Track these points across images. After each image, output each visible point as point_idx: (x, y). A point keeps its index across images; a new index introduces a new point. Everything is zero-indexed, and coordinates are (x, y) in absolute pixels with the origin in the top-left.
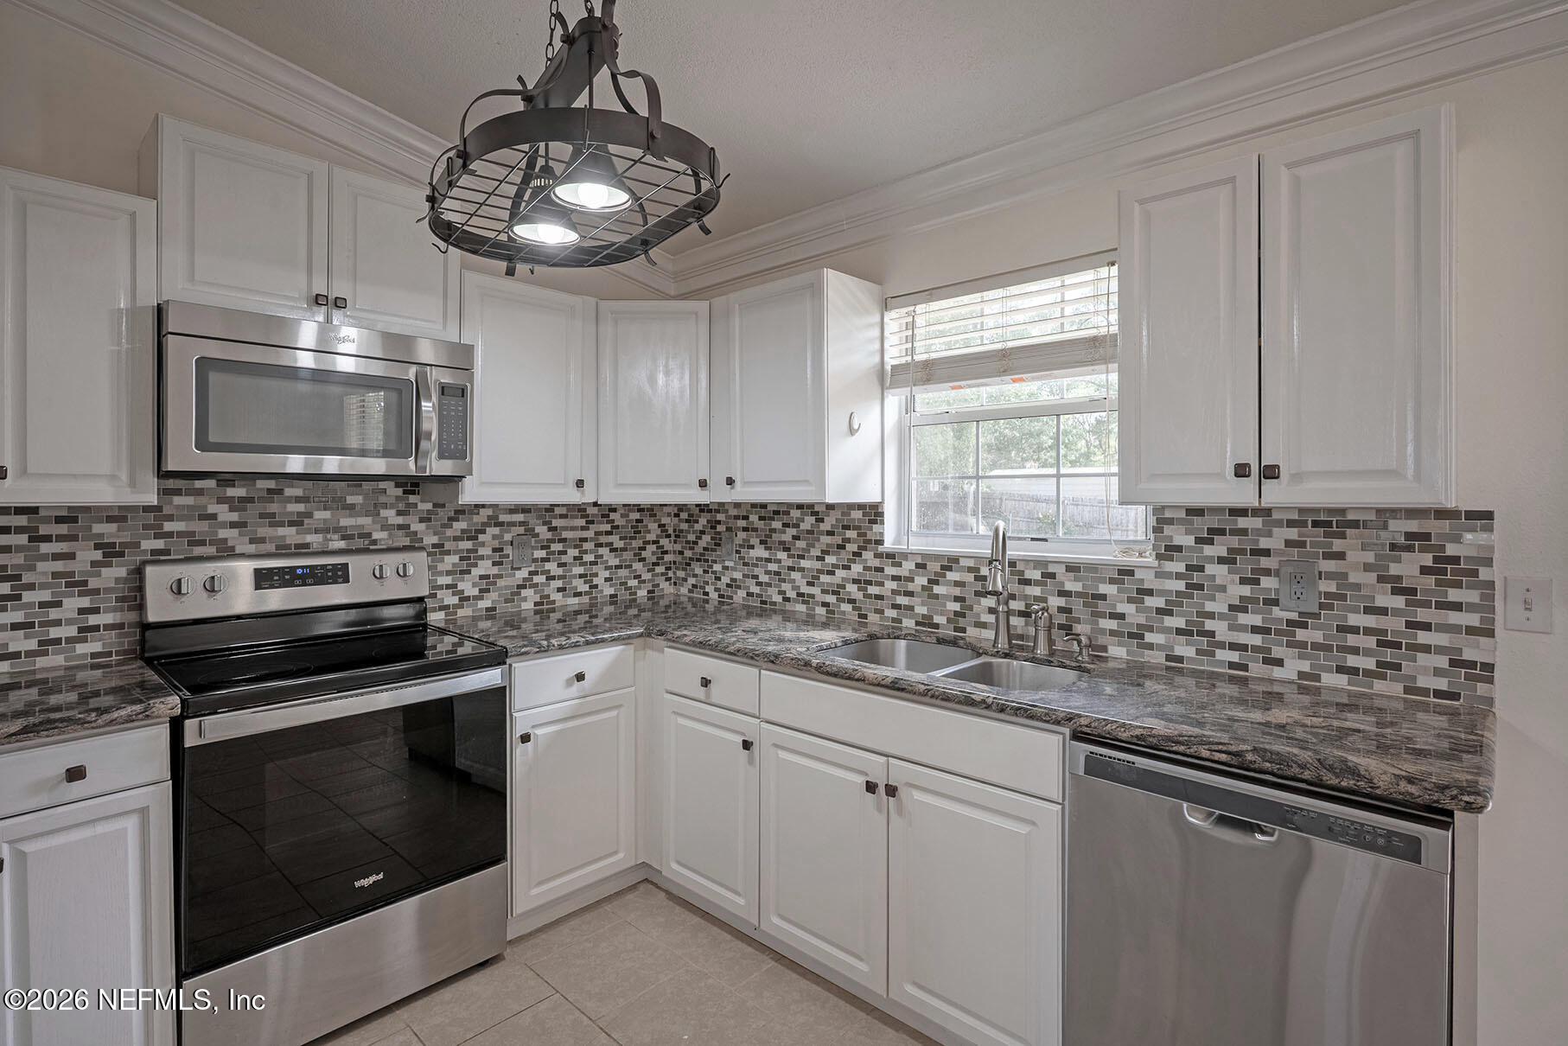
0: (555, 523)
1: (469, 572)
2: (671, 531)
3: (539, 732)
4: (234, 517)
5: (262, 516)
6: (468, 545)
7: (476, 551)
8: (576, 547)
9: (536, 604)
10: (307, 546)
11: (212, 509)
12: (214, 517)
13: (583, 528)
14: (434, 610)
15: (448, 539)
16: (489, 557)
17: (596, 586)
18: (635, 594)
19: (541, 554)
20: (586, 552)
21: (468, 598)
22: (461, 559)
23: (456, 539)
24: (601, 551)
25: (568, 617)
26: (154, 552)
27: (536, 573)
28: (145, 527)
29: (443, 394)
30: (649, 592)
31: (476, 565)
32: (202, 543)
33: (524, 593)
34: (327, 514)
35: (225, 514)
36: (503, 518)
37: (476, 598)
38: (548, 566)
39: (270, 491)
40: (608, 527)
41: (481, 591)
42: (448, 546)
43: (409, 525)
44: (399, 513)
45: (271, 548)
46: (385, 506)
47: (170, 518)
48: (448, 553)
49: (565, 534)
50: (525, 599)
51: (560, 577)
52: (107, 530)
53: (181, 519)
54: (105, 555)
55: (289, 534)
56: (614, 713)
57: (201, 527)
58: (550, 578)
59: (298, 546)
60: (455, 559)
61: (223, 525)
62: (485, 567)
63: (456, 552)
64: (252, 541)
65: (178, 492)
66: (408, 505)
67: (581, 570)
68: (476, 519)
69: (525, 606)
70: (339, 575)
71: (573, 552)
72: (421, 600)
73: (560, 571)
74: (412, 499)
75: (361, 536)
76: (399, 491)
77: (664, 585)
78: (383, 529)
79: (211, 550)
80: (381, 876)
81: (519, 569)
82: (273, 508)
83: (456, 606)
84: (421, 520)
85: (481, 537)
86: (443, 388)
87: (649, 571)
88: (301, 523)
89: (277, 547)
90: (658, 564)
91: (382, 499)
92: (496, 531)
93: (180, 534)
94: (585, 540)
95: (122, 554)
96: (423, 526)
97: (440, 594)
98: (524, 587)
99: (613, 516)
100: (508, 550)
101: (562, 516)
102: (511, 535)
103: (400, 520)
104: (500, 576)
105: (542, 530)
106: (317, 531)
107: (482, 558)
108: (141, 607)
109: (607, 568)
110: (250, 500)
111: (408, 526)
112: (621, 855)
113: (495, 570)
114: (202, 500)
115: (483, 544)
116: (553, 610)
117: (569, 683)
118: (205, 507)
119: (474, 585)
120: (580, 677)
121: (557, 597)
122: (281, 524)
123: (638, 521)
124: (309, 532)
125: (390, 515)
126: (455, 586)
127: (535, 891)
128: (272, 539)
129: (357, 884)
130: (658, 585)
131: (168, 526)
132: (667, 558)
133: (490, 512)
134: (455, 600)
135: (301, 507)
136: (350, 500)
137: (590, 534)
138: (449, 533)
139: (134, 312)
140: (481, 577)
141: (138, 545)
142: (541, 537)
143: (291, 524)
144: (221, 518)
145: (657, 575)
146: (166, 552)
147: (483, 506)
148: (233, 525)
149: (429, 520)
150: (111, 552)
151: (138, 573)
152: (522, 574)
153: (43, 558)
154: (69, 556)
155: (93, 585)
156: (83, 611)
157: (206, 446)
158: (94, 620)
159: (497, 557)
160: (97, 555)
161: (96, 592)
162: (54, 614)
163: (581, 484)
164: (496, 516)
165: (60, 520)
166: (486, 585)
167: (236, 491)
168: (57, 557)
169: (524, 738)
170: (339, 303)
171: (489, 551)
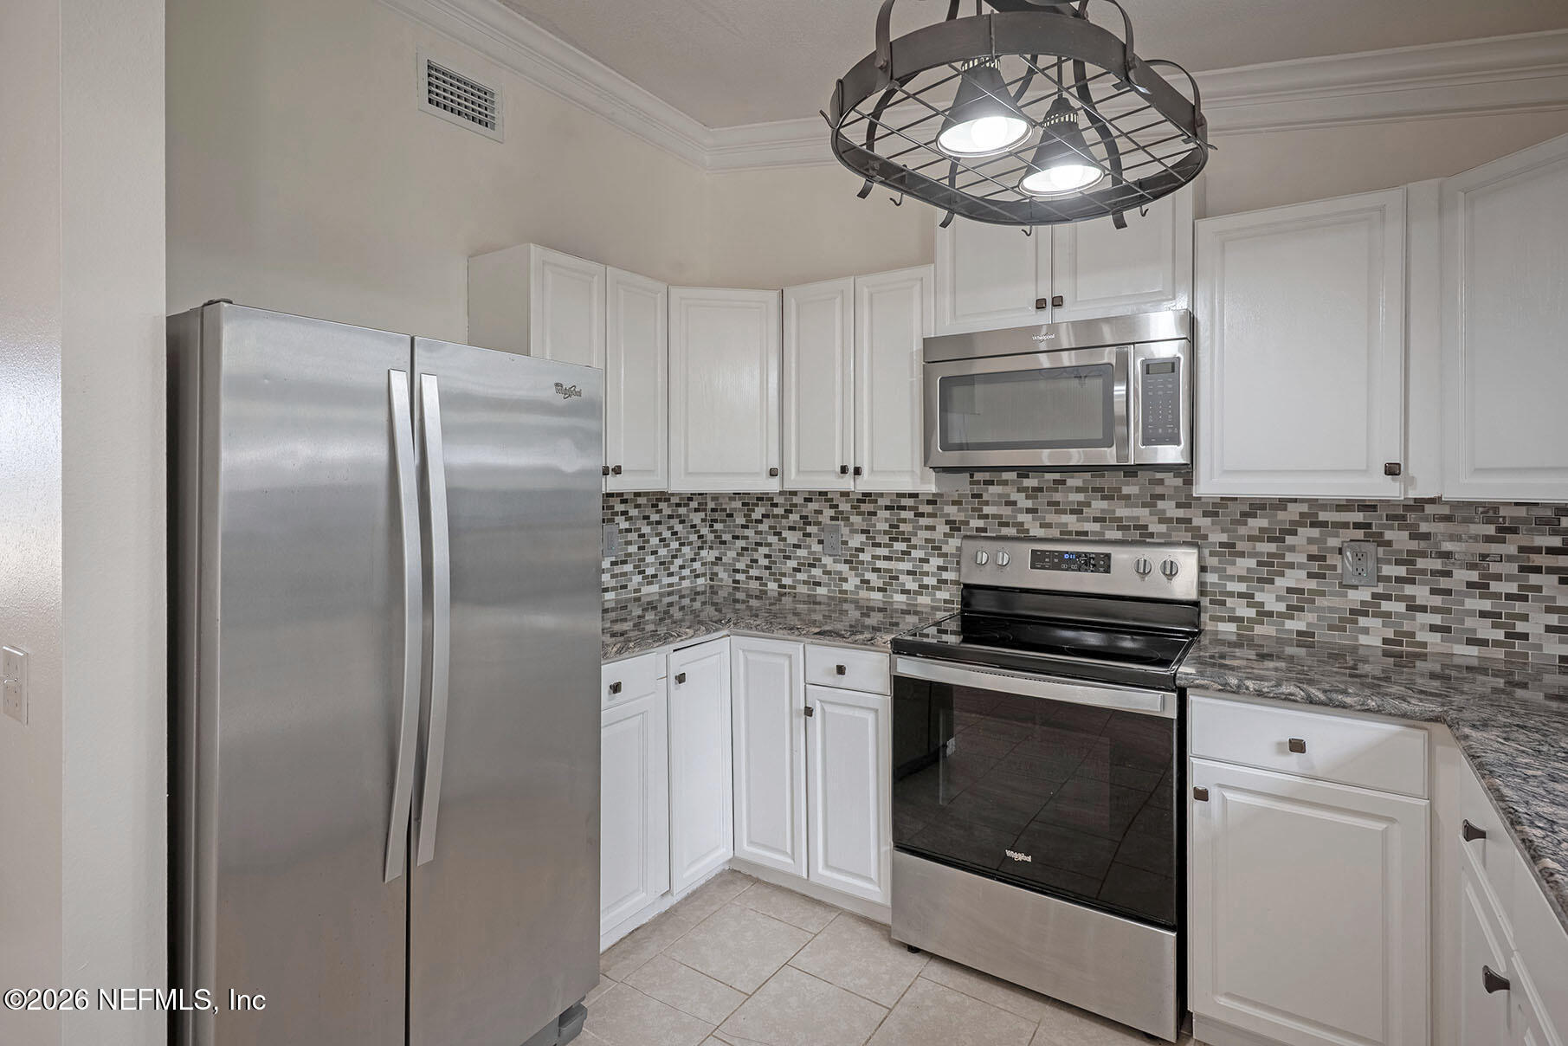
0: (1424, 528)
1: (1272, 582)
3: (1230, 795)
4: (1029, 504)
5: (1050, 504)
6: (1272, 547)
7: (1283, 556)
8: (1473, 567)
9: (1386, 641)
10: (1086, 534)
11: (1014, 496)
12: (1014, 503)
14: (1222, 619)
15: (1241, 538)
16: (1301, 566)
17: (1524, 637)
19: (1401, 571)
20: (1497, 578)
21: (1270, 614)
22: (1260, 564)
23: (1251, 538)
24: (1536, 579)
25: (1448, 677)
26: (978, 530)
27: (1387, 597)
28: (973, 510)
29: (1148, 373)
31: (1282, 574)
32: (1007, 525)
33: (1364, 621)
34: (1104, 504)
35: (1024, 503)
36: (1323, 516)
37: (1280, 615)
38: (1410, 590)
39: (1055, 481)
41: (1289, 607)
42: (1240, 546)
43: (1191, 519)
44: (1179, 506)
45: (1055, 533)
46: (1162, 497)
47: (987, 503)
48: (1242, 554)
49: (1447, 546)
50: (1366, 631)
51: (1435, 610)
52: (951, 510)
53: (995, 504)
54: (951, 529)
55: (1070, 521)
56: (1378, 826)
57: (1006, 511)
58: (1414, 608)
59: (1078, 533)
60: (1252, 563)
61: (1021, 511)
62: (1294, 579)
63: (1252, 555)
64: (1042, 526)
65: (990, 483)
67: (1486, 606)
68: (1281, 515)
69: (1365, 640)
70: (1101, 564)
71: (1462, 576)
72: (1194, 604)
73: (1437, 601)
75: (1136, 527)
78: (1161, 521)
79: (1011, 531)
80: (1029, 859)
81: (1355, 587)
82: (1057, 497)
83: (1251, 620)
84: (1206, 514)
85: (1289, 540)
86: (1148, 365)
88: (1081, 512)
89: (1062, 533)
91: (1159, 490)
92: (1315, 532)
93: (994, 516)
94: (1496, 558)
95: (959, 529)
96: (1208, 520)
97: (1230, 602)
98: (1364, 614)
100: (1335, 560)
102: (1340, 540)
103: (1181, 513)
104: (1322, 594)
105: (1399, 538)
106: (1096, 520)
107: (1291, 566)
108: (962, 572)
110: (1040, 489)
111: (1189, 521)
113: (1312, 584)
114: (1007, 489)
115: (1292, 549)
116: (1422, 657)
118: (1009, 495)
119: (1279, 598)
120: (1297, 746)
121: (1431, 638)
122: (1064, 512)
124: (1087, 520)
125: (1169, 508)
126: (1252, 596)
127: (1220, 1001)
128: (1059, 525)
129: (1009, 853)
131: (987, 510)
133: (1305, 508)
134: (1252, 613)
135: (1081, 497)
136: (1126, 490)
137: (1508, 549)
138: (1242, 531)
140: (1289, 590)
141: (967, 523)
142: (1395, 546)
143: (1073, 512)
144: (1019, 505)
146: (984, 530)
147: (1295, 501)
148: (1029, 511)
149: (1216, 514)
150: (954, 527)
152: (1364, 594)
153: (921, 528)
154: (932, 528)
155: (945, 549)
156: (939, 568)
157: (946, 447)
158: (945, 575)
159: (1315, 567)
160: (947, 529)
161: (945, 555)
162: (926, 567)
163: (1392, 470)
164: (1313, 513)
165: (929, 502)
166: (1298, 601)
167: (1030, 482)
168: (928, 528)
169: (1202, 795)
170: (1058, 302)
171: (1303, 559)
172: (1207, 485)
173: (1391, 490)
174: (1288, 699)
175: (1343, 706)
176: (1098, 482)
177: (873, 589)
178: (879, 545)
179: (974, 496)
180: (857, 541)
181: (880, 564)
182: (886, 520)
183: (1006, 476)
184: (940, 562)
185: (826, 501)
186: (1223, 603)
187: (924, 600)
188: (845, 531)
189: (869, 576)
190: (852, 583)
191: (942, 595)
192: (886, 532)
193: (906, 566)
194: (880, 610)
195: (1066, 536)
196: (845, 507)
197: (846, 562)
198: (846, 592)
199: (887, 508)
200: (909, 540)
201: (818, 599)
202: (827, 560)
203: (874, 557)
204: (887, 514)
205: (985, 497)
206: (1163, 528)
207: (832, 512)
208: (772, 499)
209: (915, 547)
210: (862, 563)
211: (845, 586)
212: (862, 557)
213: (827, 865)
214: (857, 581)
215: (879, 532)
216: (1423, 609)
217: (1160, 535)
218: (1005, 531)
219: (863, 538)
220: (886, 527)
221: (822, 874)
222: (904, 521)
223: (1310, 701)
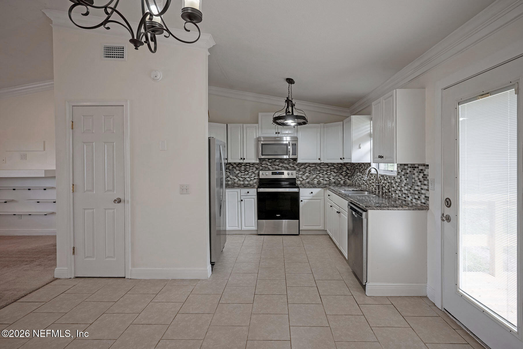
0: (321, 166)
1: (304, 175)
2: (349, 169)
3: (305, 201)
4: (270, 164)
6: (304, 170)
8: (326, 171)
9: (317, 182)
10: (279, 169)
11: (267, 163)
13: (327, 168)
14: (298, 181)
15: (301, 169)
16: (308, 172)
17: (331, 179)
18: (340, 182)
19: (319, 172)
20: (328, 172)
21: (304, 179)
22: (303, 172)
23: (302, 169)
24: (332, 172)
26: (261, 169)
27: (317, 176)
28: (260, 166)
30: (344, 182)
31: (306, 174)
32: (266, 168)
33: (315, 179)
34: (282, 164)
35: (269, 164)
36: (310, 165)
38: (320, 175)
39: (274, 161)
40: (333, 168)
41: (306, 178)
42: (301, 170)
44: (293, 164)
45: (274, 169)
47: (263, 164)
48: (301, 171)
49: (323, 169)
50: (315, 181)
51: (322, 177)
52: (256, 166)
55: (277, 167)
56: (320, 201)
57: (266, 166)
61: (269, 166)
62: (307, 174)
64: (272, 168)
65: (263, 161)
66: (294, 163)
67: (327, 176)
68: (306, 165)
69: (315, 182)
70: (283, 173)
72: (295, 178)
73: (322, 176)
74: (295, 162)
75: (287, 167)
76: (293, 161)
77: (348, 181)
78: (290, 167)
79: (267, 169)
80: (280, 215)
82: (275, 163)
83: (302, 181)
84: (296, 165)
85: (306, 169)
86: (292, 144)
87: (344, 177)
88: (278, 166)
89: (275, 169)
90: (346, 176)
91: (290, 162)
92: (309, 168)
93: (264, 167)
94: (328, 170)
95: (258, 169)
96: (296, 166)
98: (315, 178)
99: (334, 165)
100: (312, 171)
101: (323, 165)
102: (312, 168)
103: (293, 165)
104: (310, 176)
105: (318, 168)
106: (281, 167)
107: (307, 172)
108: (259, 176)
109: (333, 176)
110: (272, 162)
111: (294, 166)
113: (309, 175)
115: (307, 170)
116: (321, 183)
117: (310, 194)
119: (305, 177)
120: (312, 193)
121: (322, 181)
123: (340, 166)
124: (279, 167)
125: (291, 164)
126: (302, 177)
127: (304, 227)
129: (277, 215)
130: (346, 181)
131: (263, 166)
132: (348, 175)
133: (308, 164)
134: (302, 179)
135: (278, 163)
136: (285, 162)
137: (329, 169)
138: (301, 168)
139: (256, 138)
140: (307, 176)
141: (259, 168)
143: (277, 166)
145: (346, 178)
147: (307, 163)
148: (270, 166)
149: (297, 165)
150: (257, 169)
151: (259, 172)
152: (315, 176)
153: (251, 169)
154: (253, 169)
155: (255, 173)
156: (254, 176)
157: (262, 155)
158: (255, 177)
159: (309, 172)
160: (256, 169)
161: (255, 174)
162: (252, 176)
163: (319, 159)
164: (309, 165)
165: (252, 164)
166: (308, 177)
167: (270, 161)
168: (252, 169)
169: (302, 201)
170: (279, 133)
171: (308, 171)
172: (299, 161)
173: (319, 162)
174: (311, 187)
175: (316, 187)
176: (281, 161)
177: (241, 181)
178: (242, 173)
179: (260, 163)
180: (237, 172)
181: (242, 176)
182: (244, 168)
183: (266, 160)
184: (254, 175)
185: (231, 164)
186: (298, 178)
187: (251, 182)
188: (235, 170)
189: (240, 179)
190: (237, 180)
191: (254, 181)
192: (244, 170)
193: (248, 176)
194: (243, 185)
195: (276, 169)
196: (235, 166)
197: (235, 176)
198: (235, 182)
199: (244, 166)
200: (248, 171)
201: (229, 184)
202: (231, 176)
203: (241, 175)
204: (244, 167)
205: (263, 163)
206: (290, 168)
207: (232, 167)
209: (249, 173)
210: (239, 176)
211: (235, 181)
212: (239, 175)
213: (245, 226)
214: (238, 180)
215: (242, 170)
216: (321, 177)
217: (290, 169)
218: (266, 169)
219: (239, 171)
220: (244, 169)
221: (244, 228)
222: (247, 168)
223: (313, 187)
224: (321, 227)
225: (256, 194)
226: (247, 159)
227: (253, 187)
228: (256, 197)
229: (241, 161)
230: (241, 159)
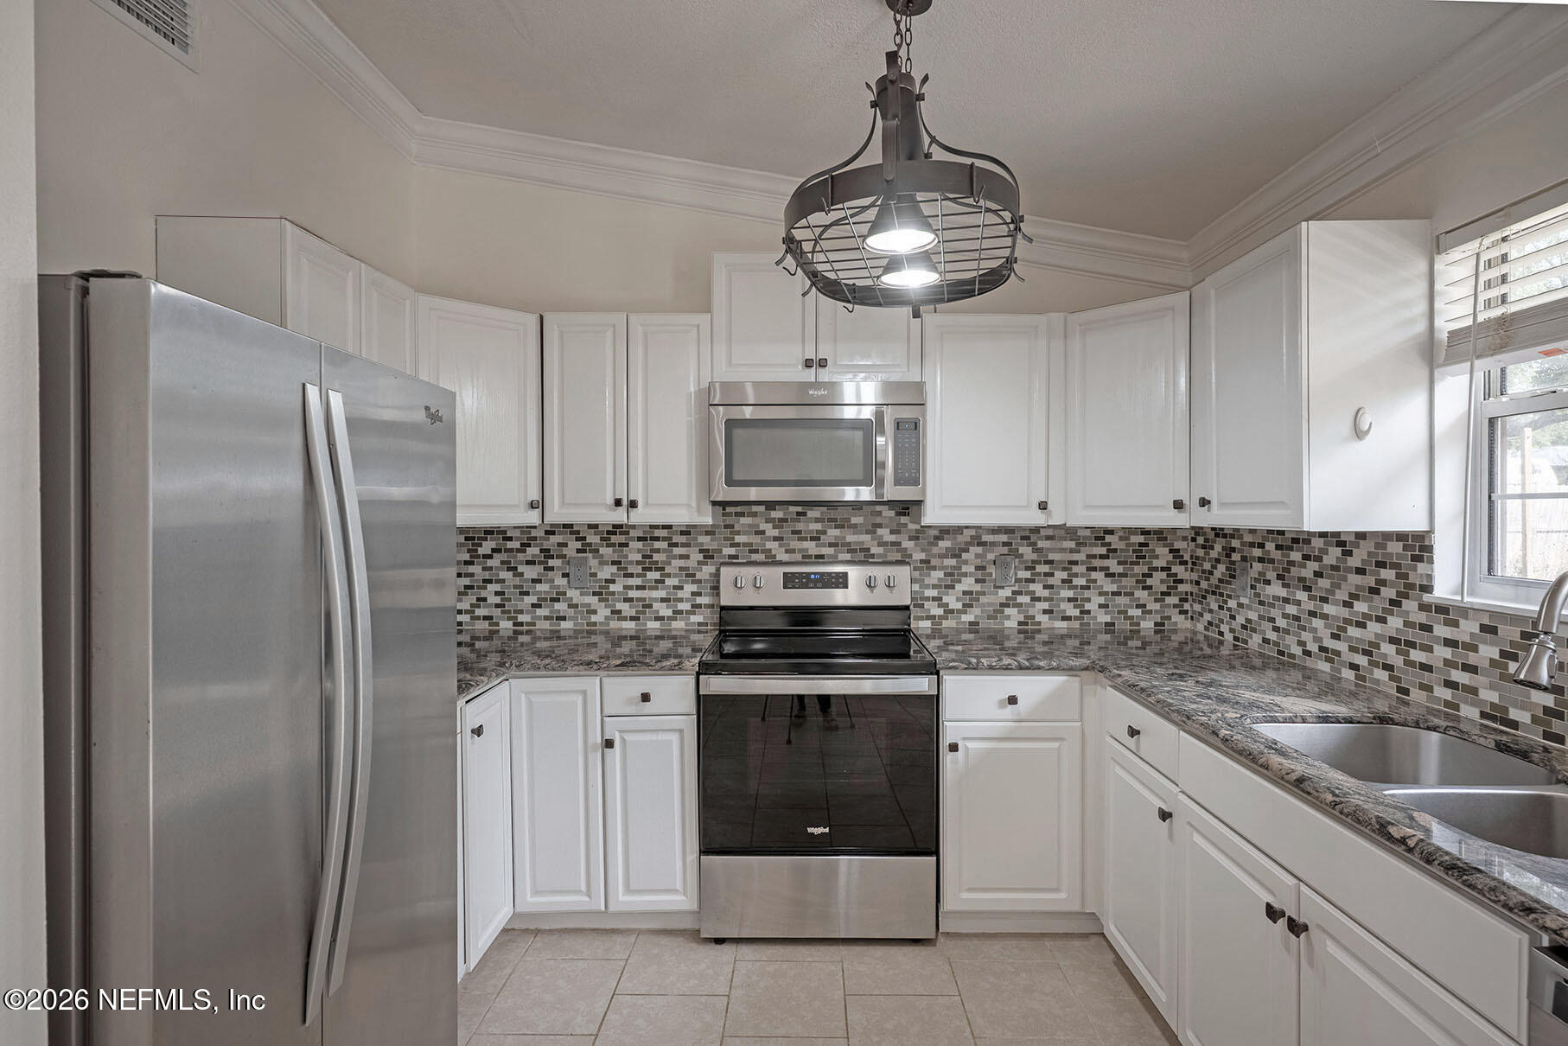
0: (1040, 544)
1: (953, 587)
2: (1187, 557)
3: (970, 745)
4: (776, 533)
5: (794, 532)
6: (953, 562)
7: (960, 568)
8: (1064, 569)
9: (1020, 623)
10: (822, 557)
11: (763, 526)
12: (763, 532)
13: (1072, 551)
14: (921, 618)
15: (934, 556)
16: (971, 575)
17: (1088, 612)
18: (1138, 624)
19: (1028, 574)
20: (1076, 575)
21: (952, 611)
22: (945, 575)
23: (940, 556)
24: (1094, 575)
25: (1055, 640)
26: (730, 557)
27: (1020, 593)
28: (725, 539)
29: (898, 429)
30: (1156, 624)
31: (960, 582)
32: (756, 551)
33: (1007, 611)
34: (837, 532)
35: (771, 532)
36: (986, 538)
37: (959, 611)
38: (1032, 587)
39: (798, 514)
40: (1103, 551)
41: (964, 605)
42: (934, 562)
43: (900, 543)
44: (892, 532)
45: (798, 557)
46: (880, 526)
47: (738, 533)
48: (934, 568)
49: (1051, 557)
50: (1008, 617)
51: (1046, 599)
52: (705, 540)
53: (745, 533)
54: (705, 557)
55: (811, 547)
56: (1056, 745)
57: (756, 540)
58: (1036, 599)
59: (817, 557)
60: (940, 574)
61: (768, 539)
62: (968, 584)
63: (942, 568)
64: (787, 551)
65: (742, 514)
66: (899, 524)
67: (1070, 594)
68: (960, 538)
69: (1008, 624)
70: (841, 581)
71: (1061, 575)
72: (907, 608)
73: (1046, 593)
74: (903, 520)
75: (862, 550)
76: (892, 513)
77: (1177, 618)
78: (880, 545)
79: (760, 557)
80: (827, 830)
81: (1003, 588)
82: (800, 526)
83: (940, 617)
84: (912, 539)
85: (965, 556)
86: (898, 423)
87: (1156, 600)
88: (819, 539)
89: (804, 557)
90: (1169, 594)
91: (878, 520)
92: (979, 550)
93: (745, 545)
94: (1075, 563)
95: (712, 557)
96: (913, 544)
97: (927, 605)
98: (1008, 605)
99: (1108, 538)
100: (991, 569)
101: (1049, 538)
102: (994, 555)
103: (893, 538)
104: (984, 593)
105: (1026, 551)
106: (831, 545)
107: (965, 575)
108: (718, 595)
109: (1101, 594)
110: (785, 520)
111: (899, 544)
112: (1063, 895)
113: (978, 587)
114: (757, 520)
115: (966, 562)
116: (1039, 631)
117: (1001, 704)
118: (758, 526)
119: (958, 600)
120: (1013, 700)
121: (1043, 618)
122: (805, 539)
123: (1141, 545)
124: (824, 545)
125: (884, 533)
126: (941, 599)
127: (965, 895)
128: (800, 551)
129: (810, 830)
130: (1169, 618)
131: (738, 539)
132: (1182, 588)
133: (973, 532)
134: (940, 612)
135: (819, 526)
136: (854, 520)
137: (1081, 557)
138: (935, 550)
140: (965, 593)
141: (721, 551)
142: (1025, 558)
143: (812, 539)
144: (768, 533)
145: (1168, 606)
146: (736, 557)
147: (967, 527)
148: (775, 539)
149: (918, 539)
150: (708, 555)
151: (718, 570)
152: (1006, 593)
153: (675, 557)
154: (687, 557)
155: (698, 577)
156: (693, 594)
157: (730, 482)
158: (699, 600)
159: (979, 574)
160: (700, 557)
161: (699, 581)
162: (680, 594)
163: (1043, 506)
164: (978, 536)
165: (682, 533)
166: (970, 599)
167: (777, 514)
168: (681, 557)
169: (954, 748)
170: (823, 363)
171: (972, 569)
172: (933, 515)
173: (1035, 520)
174: (1007, 668)
175: (1039, 668)
176: (833, 514)
177: (625, 619)
178: (631, 575)
179: (726, 527)
180: (606, 572)
181: (632, 594)
182: (639, 551)
183: (755, 508)
184: (694, 588)
185: (571, 533)
186: (922, 606)
187: (679, 625)
188: (593, 562)
189: (619, 606)
190: (603, 613)
191: (696, 619)
192: (638, 563)
193: (662, 594)
194: (632, 638)
195: (807, 559)
196: (593, 539)
197: (595, 594)
198: (595, 624)
199: (640, 539)
200: (663, 569)
201: (562, 634)
202: (570, 593)
203: (626, 587)
204: (640, 545)
205: (737, 528)
206: (880, 550)
207: (579, 545)
208: (505, 532)
209: (669, 575)
210: (613, 593)
211: (594, 618)
212: (612, 588)
213: (628, 890)
214: (608, 612)
215: (631, 563)
216: (1039, 599)
217: (880, 556)
218: (755, 557)
219: (614, 569)
220: (639, 557)
221: (623, 900)
222: (658, 551)
224: (1062, 899)
225: (690, 705)
226: (647, 504)
227: (671, 669)
228: (689, 724)
229: (620, 516)
230: (618, 503)
